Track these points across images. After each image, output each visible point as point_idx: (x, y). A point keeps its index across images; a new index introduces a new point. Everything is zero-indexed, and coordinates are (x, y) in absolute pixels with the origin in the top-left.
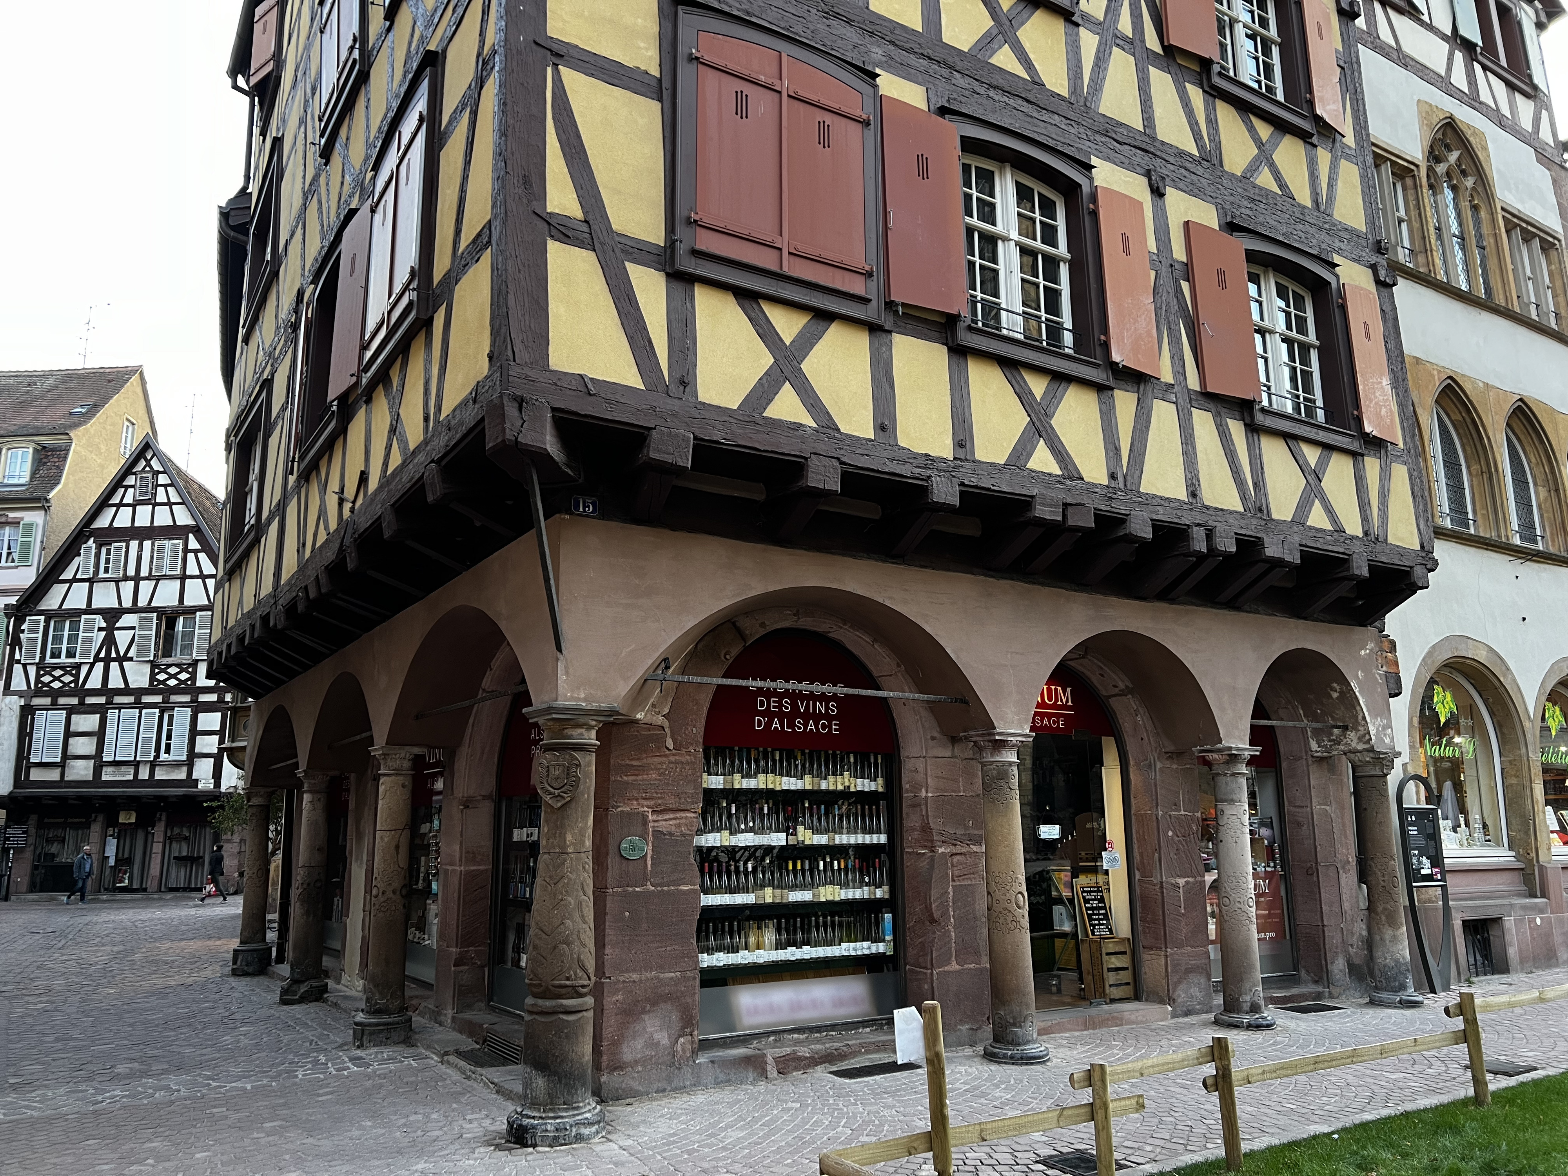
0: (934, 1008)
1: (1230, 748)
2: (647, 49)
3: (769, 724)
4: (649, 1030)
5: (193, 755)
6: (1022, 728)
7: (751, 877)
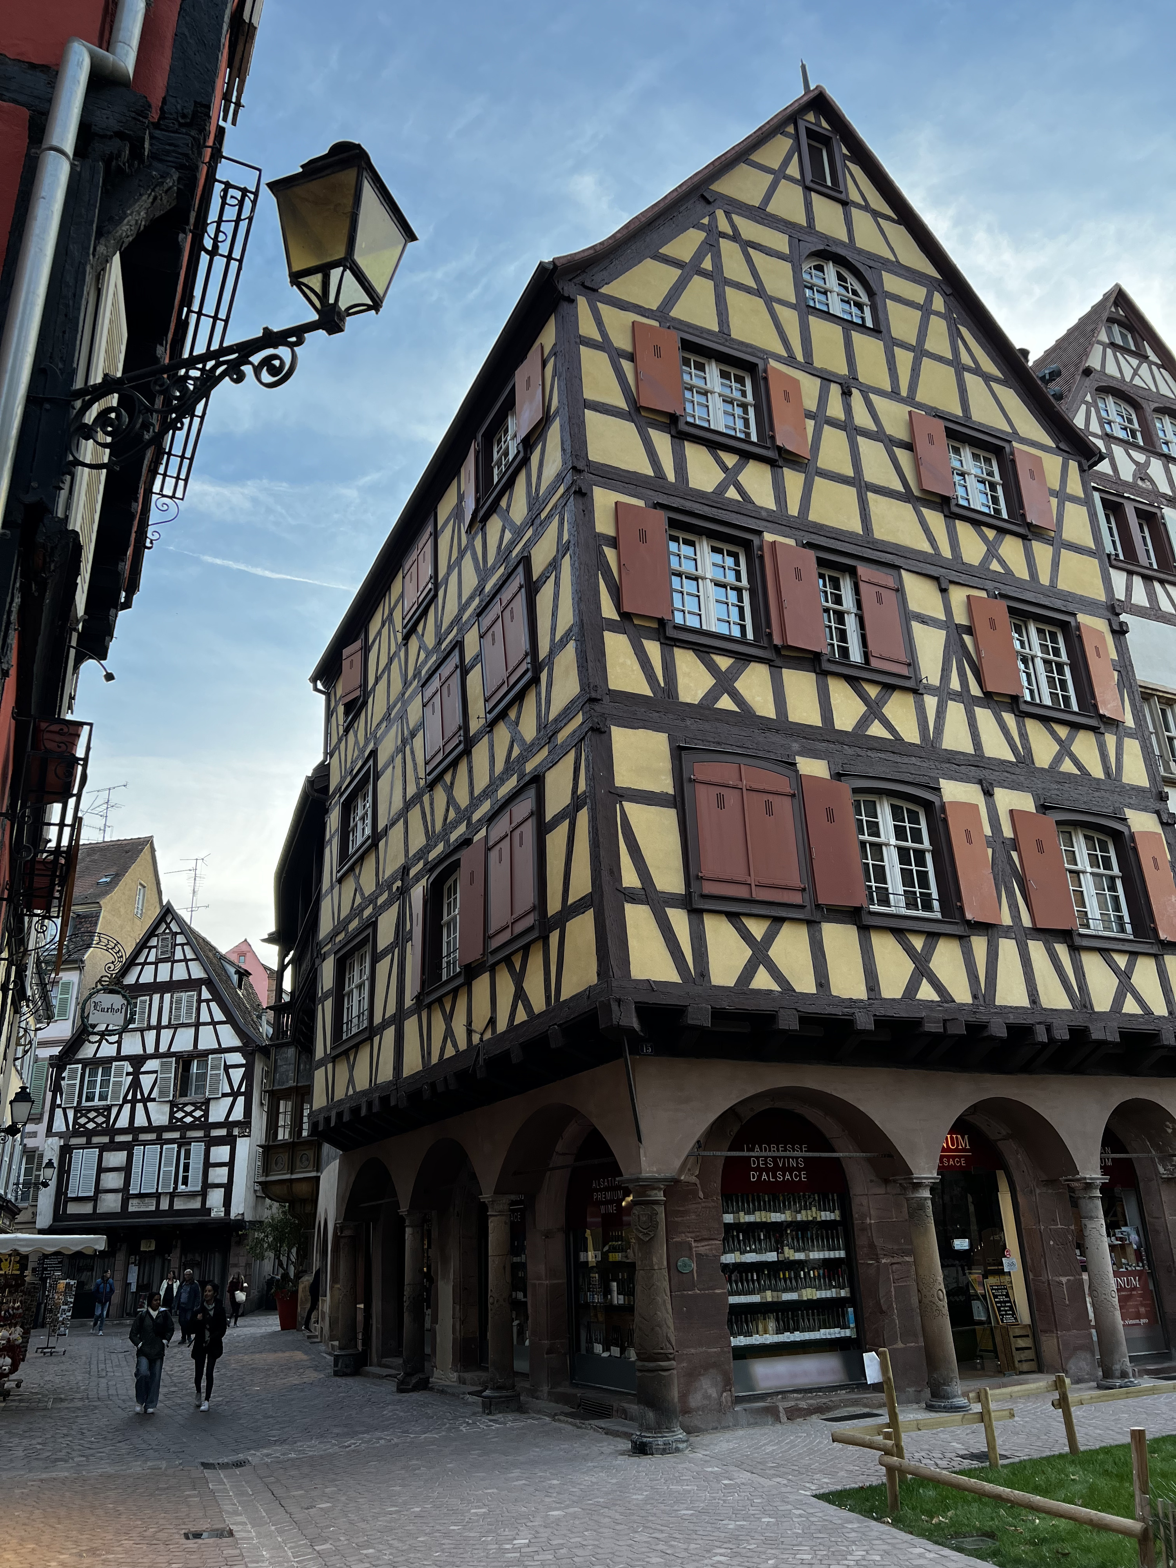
0: (885, 1352)
1: (1085, 1178)
2: (666, 780)
3: (760, 1176)
4: (705, 1387)
5: (207, 1186)
6: (931, 1173)
7: (756, 1284)
